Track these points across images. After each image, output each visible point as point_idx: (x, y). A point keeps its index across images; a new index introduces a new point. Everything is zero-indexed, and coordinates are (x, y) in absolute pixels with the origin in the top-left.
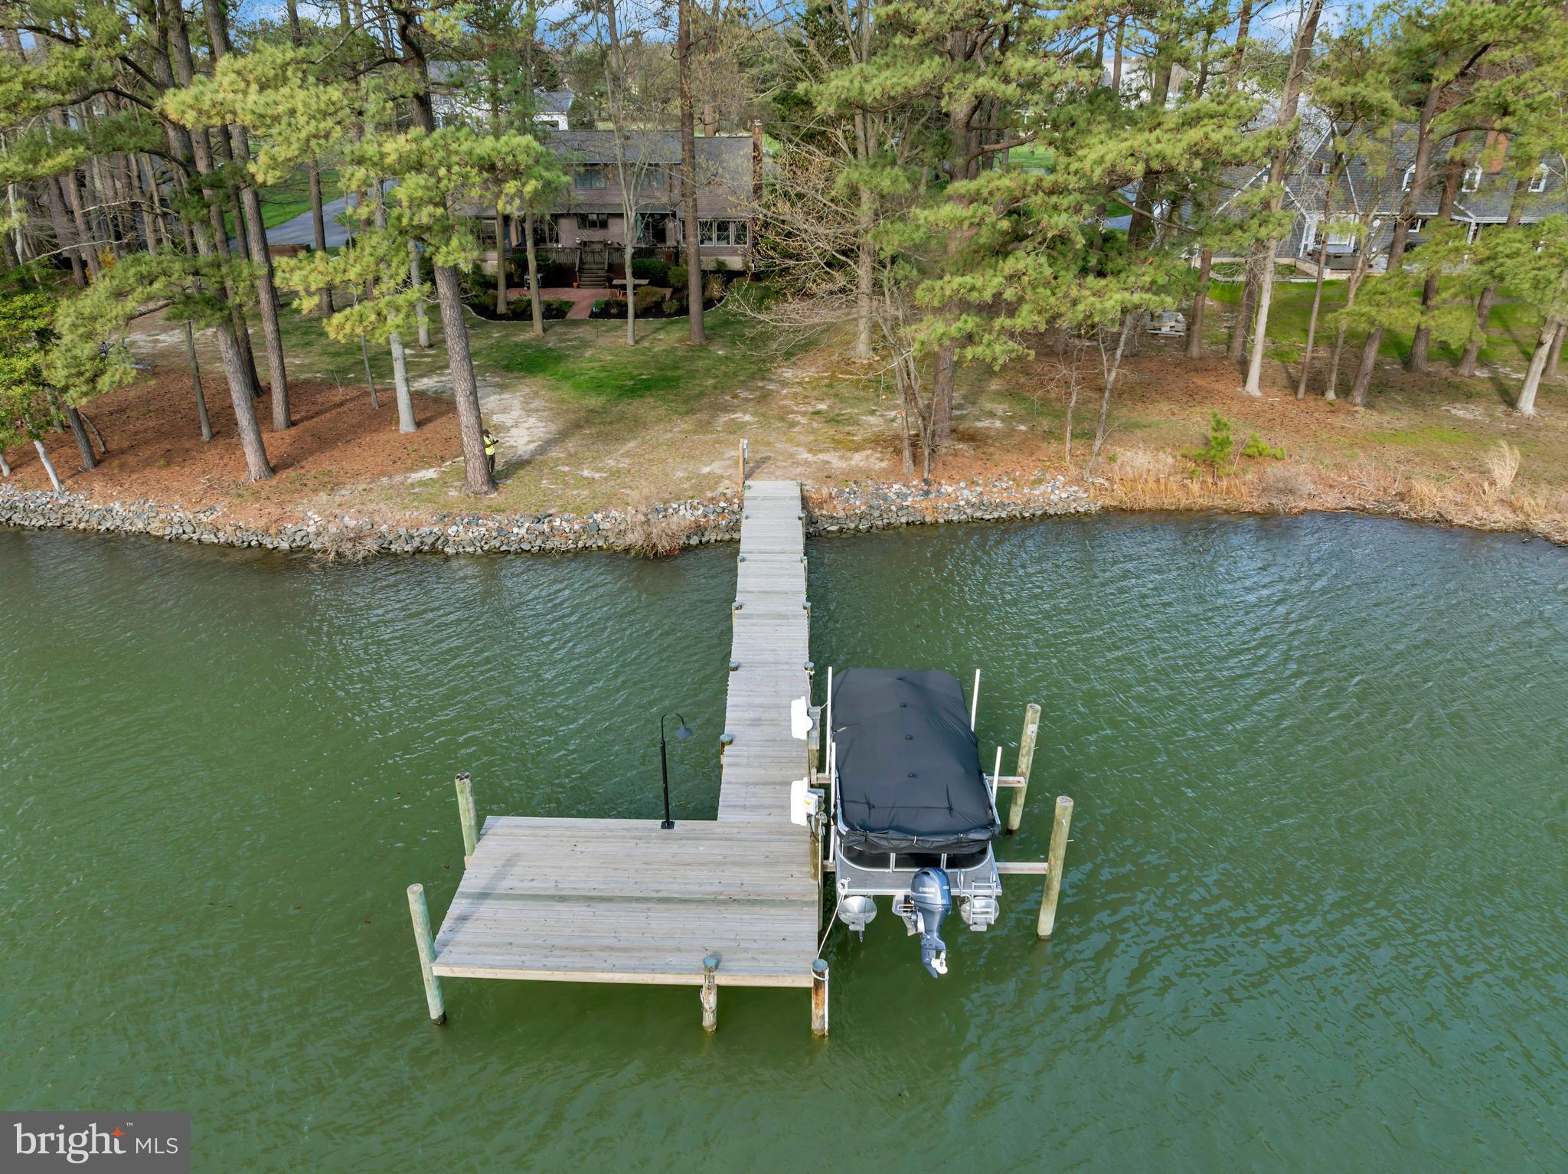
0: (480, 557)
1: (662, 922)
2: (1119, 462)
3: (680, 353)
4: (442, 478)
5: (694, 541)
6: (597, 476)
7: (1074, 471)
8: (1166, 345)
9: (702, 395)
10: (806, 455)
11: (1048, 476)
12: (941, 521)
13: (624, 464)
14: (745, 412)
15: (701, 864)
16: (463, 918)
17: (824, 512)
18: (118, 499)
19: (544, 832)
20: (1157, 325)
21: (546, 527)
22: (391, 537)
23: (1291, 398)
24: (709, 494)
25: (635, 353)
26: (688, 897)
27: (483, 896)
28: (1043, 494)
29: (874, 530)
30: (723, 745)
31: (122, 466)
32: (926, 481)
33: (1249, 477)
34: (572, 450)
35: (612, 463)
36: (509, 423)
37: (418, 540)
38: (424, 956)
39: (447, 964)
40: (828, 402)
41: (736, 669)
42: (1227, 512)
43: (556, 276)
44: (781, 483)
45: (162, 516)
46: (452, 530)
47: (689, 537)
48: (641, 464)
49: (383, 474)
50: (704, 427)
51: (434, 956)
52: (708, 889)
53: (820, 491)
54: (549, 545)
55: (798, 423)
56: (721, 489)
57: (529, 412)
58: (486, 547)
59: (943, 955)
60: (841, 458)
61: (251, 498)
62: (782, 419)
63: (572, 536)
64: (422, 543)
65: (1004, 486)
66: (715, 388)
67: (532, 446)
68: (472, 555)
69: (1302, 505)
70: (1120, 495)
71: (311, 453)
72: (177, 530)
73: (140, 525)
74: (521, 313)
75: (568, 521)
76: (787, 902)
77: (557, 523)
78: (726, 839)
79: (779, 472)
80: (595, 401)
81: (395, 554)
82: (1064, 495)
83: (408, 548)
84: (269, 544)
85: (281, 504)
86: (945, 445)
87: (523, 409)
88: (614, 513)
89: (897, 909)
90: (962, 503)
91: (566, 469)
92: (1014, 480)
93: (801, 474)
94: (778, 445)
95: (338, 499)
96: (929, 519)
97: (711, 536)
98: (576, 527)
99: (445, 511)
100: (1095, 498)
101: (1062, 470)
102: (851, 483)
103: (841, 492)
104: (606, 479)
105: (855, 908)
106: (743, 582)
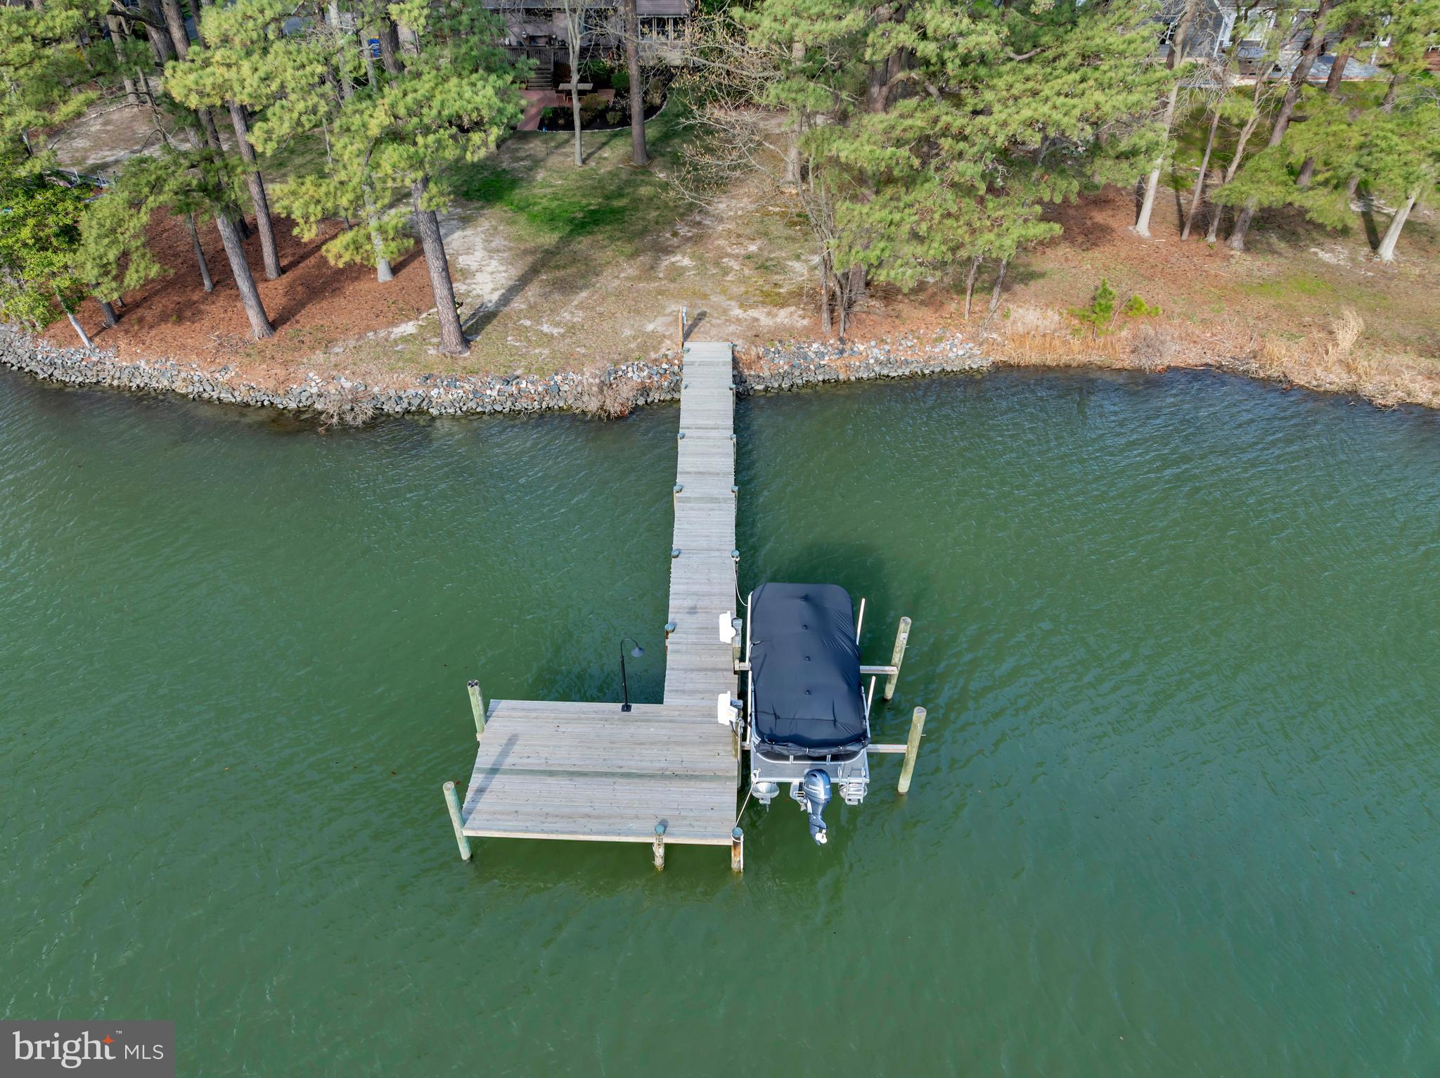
0: (459, 418)
1: (625, 793)
2: (1012, 318)
3: (624, 177)
4: (420, 334)
5: (641, 402)
6: (555, 331)
7: (971, 328)
9: (645, 231)
10: (737, 312)
11: (948, 334)
12: (853, 378)
13: (579, 317)
14: (684, 254)
15: (652, 744)
16: (481, 791)
17: (753, 373)
18: (142, 356)
19: (534, 715)
21: (514, 389)
22: (383, 399)
23: (1176, 239)
24: (653, 355)
25: (582, 177)
26: (643, 772)
27: (494, 771)
28: (941, 352)
29: (795, 389)
30: (667, 633)
31: (141, 320)
32: (842, 340)
33: (1124, 334)
35: (567, 316)
36: (474, 266)
37: (406, 401)
38: (456, 824)
39: (473, 828)
40: (759, 242)
41: (677, 557)
42: (1100, 368)
44: (715, 345)
45: (183, 375)
46: (434, 392)
47: (636, 398)
48: (593, 319)
49: (369, 328)
50: (648, 273)
51: (464, 822)
52: (658, 765)
53: (749, 351)
54: (518, 407)
55: (731, 269)
56: (663, 351)
57: (491, 253)
58: (464, 409)
59: (824, 831)
60: (769, 314)
61: (258, 358)
62: (717, 264)
63: (537, 398)
64: (409, 404)
65: (909, 344)
66: (657, 223)
67: (497, 295)
68: (453, 416)
69: (1167, 362)
70: (1010, 354)
71: (304, 305)
72: (198, 388)
73: (166, 383)
75: (532, 383)
77: (523, 385)
78: (670, 721)
79: (713, 332)
80: (549, 239)
81: (388, 415)
82: (961, 353)
83: (398, 409)
84: (280, 402)
85: (285, 364)
86: (862, 303)
87: (485, 249)
88: (571, 375)
89: (794, 794)
90: (872, 361)
91: (528, 323)
92: (918, 338)
93: (733, 334)
94: (714, 298)
95: (333, 358)
96: (842, 377)
97: (655, 396)
98: (540, 389)
99: (427, 373)
100: (988, 353)
101: (960, 327)
102: (777, 342)
103: (767, 351)
104: (563, 336)
105: (764, 789)
106: (685, 462)
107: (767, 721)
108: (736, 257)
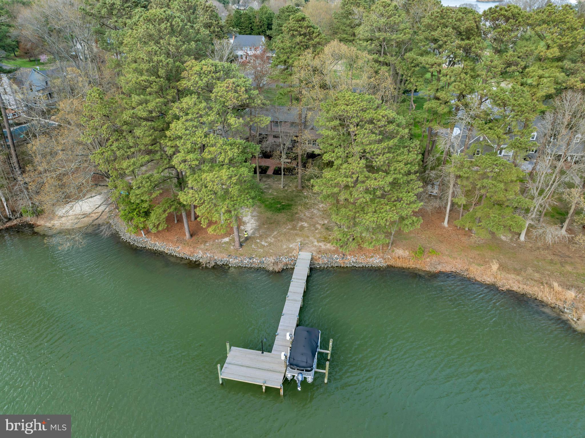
1: (258, 373)
2: (395, 252)
3: (294, 193)
4: (230, 242)
5: (285, 268)
6: (266, 244)
7: (382, 254)
9: (297, 213)
10: (316, 243)
11: (375, 255)
12: (345, 266)
14: (306, 222)
15: (267, 362)
16: (226, 368)
17: (317, 262)
18: (157, 241)
19: (241, 351)
21: (252, 261)
22: (217, 260)
23: (455, 228)
24: (290, 255)
25: (282, 192)
26: (263, 368)
27: (230, 363)
28: (372, 261)
29: (328, 268)
30: (276, 335)
32: (344, 255)
34: (261, 234)
35: (270, 240)
36: (247, 221)
38: (219, 375)
39: (223, 376)
41: (283, 315)
42: (419, 270)
44: (307, 253)
45: (167, 247)
46: (231, 260)
48: (276, 241)
49: (216, 239)
50: (294, 228)
52: (267, 367)
53: (317, 256)
54: (252, 266)
55: (318, 228)
56: (293, 254)
57: (252, 217)
58: (238, 265)
59: (300, 387)
60: (325, 245)
61: (187, 245)
62: (314, 226)
63: (257, 264)
64: (224, 262)
65: (363, 257)
66: (301, 210)
67: (252, 231)
68: (235, 267)
69: (439, 270)
70: (392, 263)
71: (200, 230)
72: (171, 252)
73: (163, 249)
75: (257, 260)
76: (280, 372)
77: (254, 260)
78: (272, 357)
79: (308, 249)
80: (269, 214)
81: (218, 265)
82: (378, 261)
83: (221, 263)
84: (191, 258)
85: (194, 247)
87: (251, 215)
88: (267, 259)
89: (295, 378)
91: (258, 241)
92: (366, 256)
93: (313, 250)
94: (310, 238)
95: (206, 247)
96: (342, 265)
97: (289, 266)
98: (259, 262)
99: (229, 254)
100: (386, 262)
101: (379, 254)
102: (325, 254)
103: (322, 256)
104: (267, 246)
105: (289, 376)
106: (291, 289)
107: (292, 360)
108: (320, 224)
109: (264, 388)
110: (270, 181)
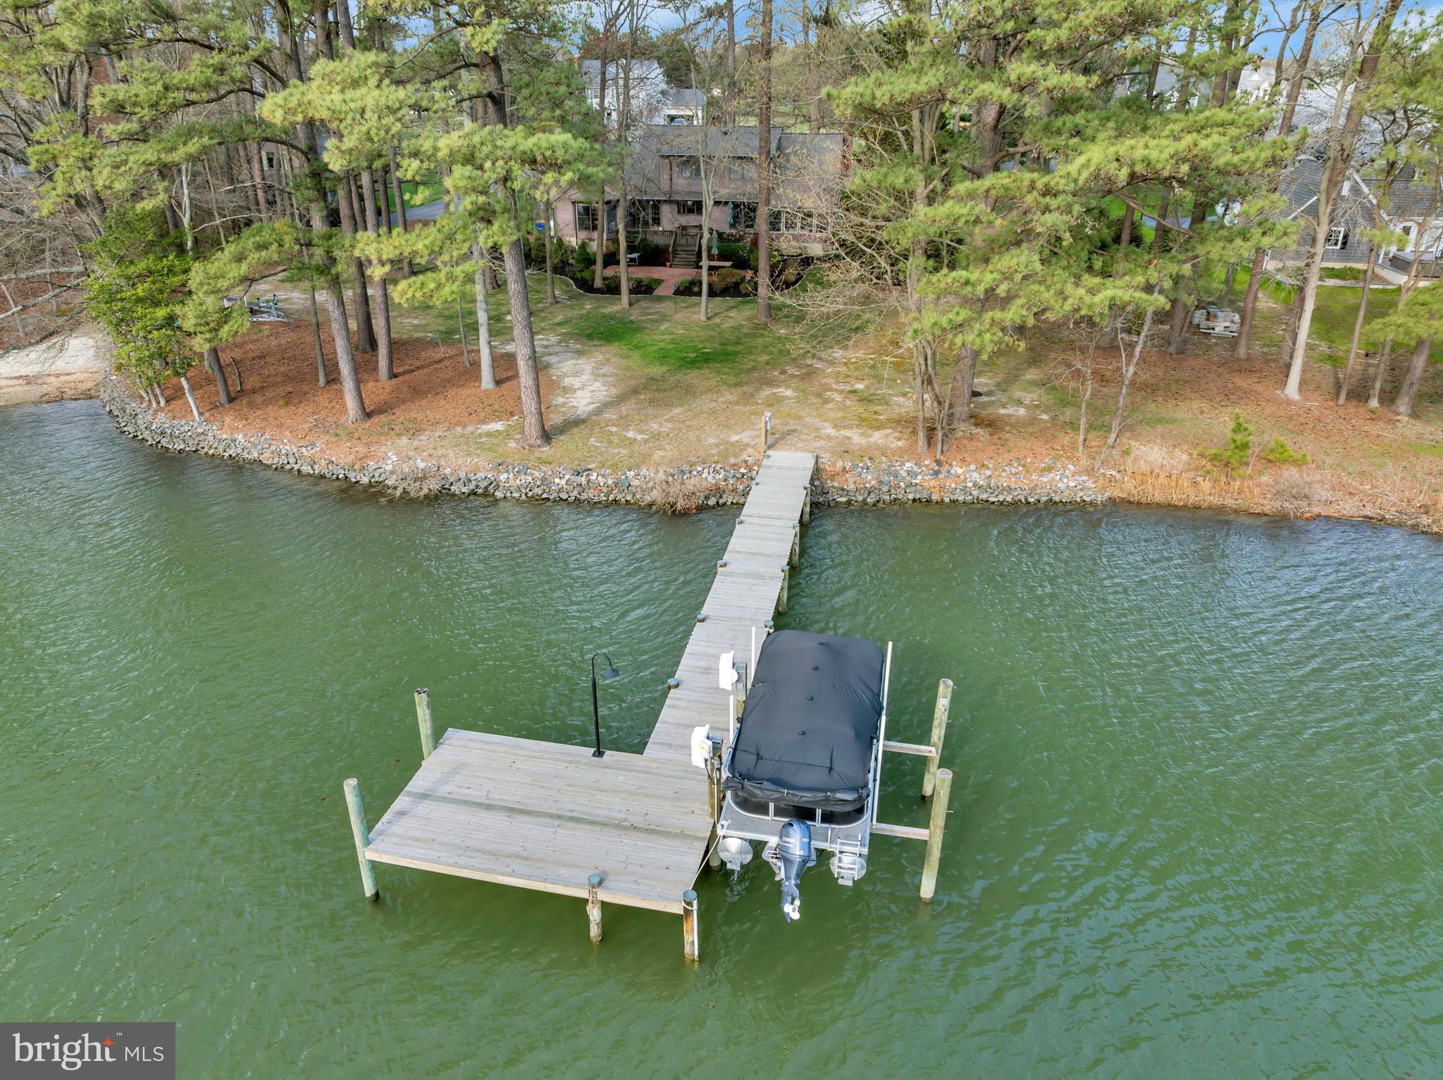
0: (524, 502)
1: (567, 839)
2: (1133, 455)
3: (745, 331)
4: (506, 431)
5: (712, 502)
6: (639, 437)
7: (1084, 461)
8: (1216, 344)
9: (754, 369)
10: (831, 431)
11: (1059, 465)
12: (947, 500)
13: (667, 427)
14: (787, 387)
15: (616, 792)
16: (402, 813)
17: (836, 484)
18: (242, 430)
19: (492, 748)
20: (1211, 324)
21: (583, 480)
22: (452, 479)
23: (1330, 403)
24: (732, 460)
25: (704, 328)
26: (596, 819)
27: (425, 796)
28: (1050, 482)
29: (881, 505)
30: (670, 688)
31: (250, 404)
32: (938, 463)
33: (1265, 479)
34: (624, 413)
35: (655, 426)
36: (577, 385)
37: (474, 483)
38: (360, 846)
39: (377, 851)
40: (867, 382)
41: (703, 620)
42: (1236, 511)
43: (653, 256)
44: (799, 455)
45: (273, 448)
46: (503, 477)
47: (707, 498)
48: (680, 429)
49: (458, 424)
50: (747, 399)
51: (368, 843)
52: (615, 814)
53: (835, 464)
54: (584, 496)
55: (833, 400)
56: (744, 457)
57: (596, 376)
58: (530, 494)
59: (797, 902)
60: (862, 434)
61: (346, 438)
62: (819, 395)
63: (605, 490)
64: (477, 486)
65: (1014, 471)
66: (767, 364)
67: (591, 407)
68: (517, 500)
69: (1316, 510)
70: (1128, 488)
71: (404, 402)
72: (283, 460)
73: (256, 455)
74: (612, 289)
75: (604, 476)
76: (682, 835)
77: (593, 477)
78: (645, 772)
79: (800, 445)
80: (656, 370)
81: (454, 495)
82: (1072, 484)
83: (465, 490)
84: (354, 476)
85: (368, 445)
86: (963, 428)
87: (593, 374)
88: (645, 472)
89: (767, 855)
90: (970, 485)
91: (615, 429)
92: (1024, 466)
93: (821, 448)
94: (808, 420)
95: (415, 443)
96: (935, 497)
97: (727, 497)
98: (610, 482)
99: (502, 460)
100: (1104, 488)
101: (1074, 460)
102: (866, 459)
103: (855, 466)
104: (646, 441)
105: (733, 849)
106: (735, 543)
107: (747, 760)
108: (841, 392)
109: (594, 914)
110: (664, 307)
